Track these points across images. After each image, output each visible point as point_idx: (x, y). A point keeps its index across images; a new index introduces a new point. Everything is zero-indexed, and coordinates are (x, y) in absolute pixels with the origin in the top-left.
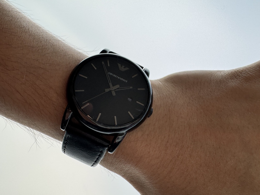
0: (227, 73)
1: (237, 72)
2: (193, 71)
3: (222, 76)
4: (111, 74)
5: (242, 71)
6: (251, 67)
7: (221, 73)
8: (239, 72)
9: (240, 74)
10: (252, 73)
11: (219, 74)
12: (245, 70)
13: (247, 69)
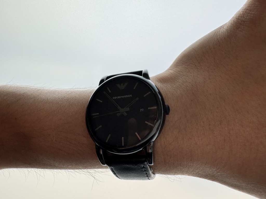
0: (230, 25)
1: (239, 18)
2: (197, 42)
3: (227, 30)
4: (116, 98)
5: (243, 14)
6: (248, 5)
7: (224, 28)
8: (241, 17)
9: (243, 18)
10: (253, 11)
11: (223, 30)
12: (246, 12)
13: (247, 9)
